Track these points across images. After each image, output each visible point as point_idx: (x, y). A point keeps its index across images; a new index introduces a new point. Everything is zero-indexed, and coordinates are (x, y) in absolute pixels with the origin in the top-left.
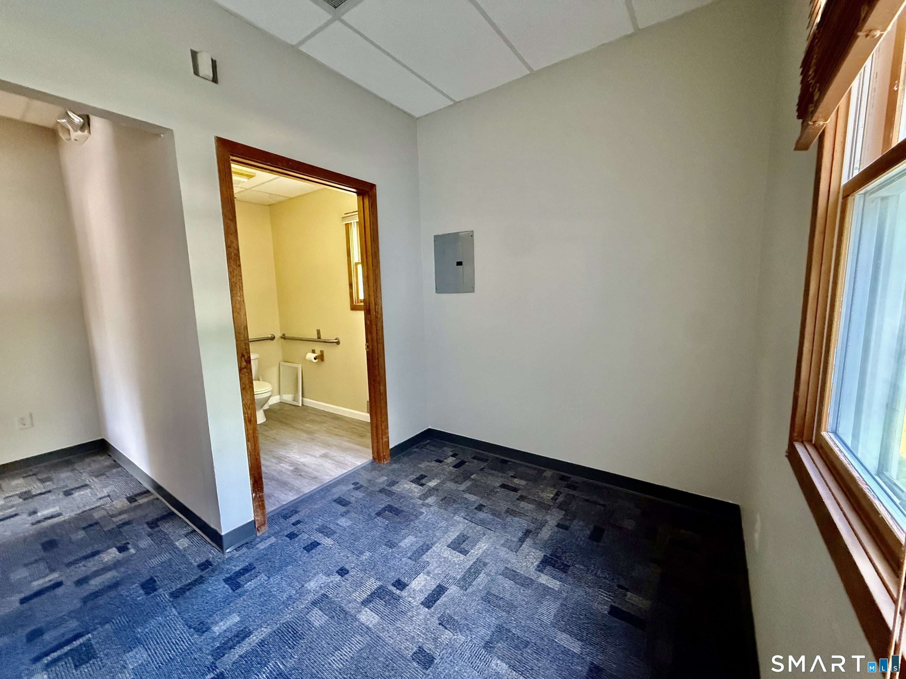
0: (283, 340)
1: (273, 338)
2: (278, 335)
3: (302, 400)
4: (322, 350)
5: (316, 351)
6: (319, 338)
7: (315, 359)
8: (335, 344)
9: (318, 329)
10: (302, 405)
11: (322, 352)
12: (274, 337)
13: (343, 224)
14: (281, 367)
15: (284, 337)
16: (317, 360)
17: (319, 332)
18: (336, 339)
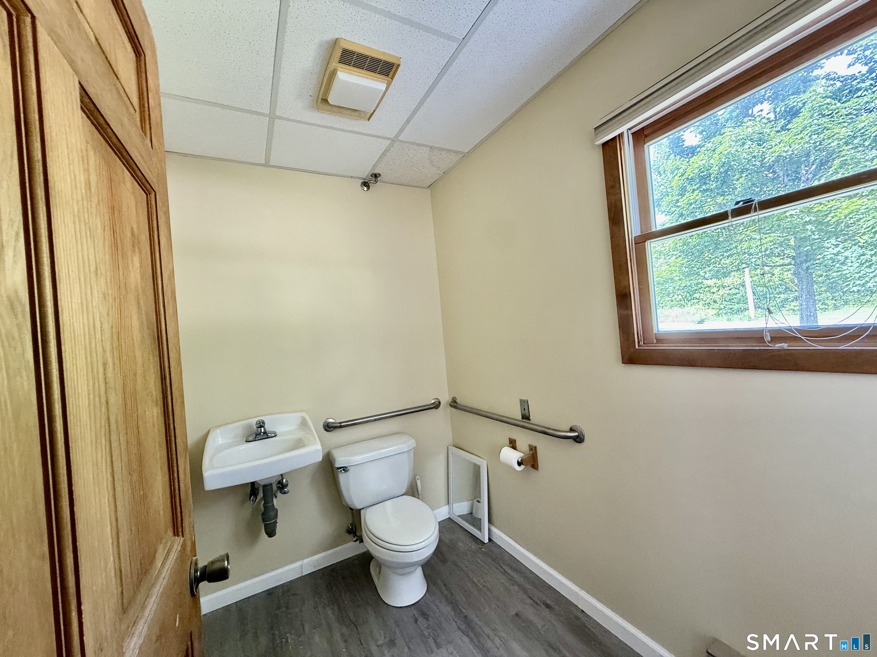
0: (454, 410)
1: (437, 405)
2: (445, 399)
3: (489, 530)
4: (534, 444)
5: (518, 445)
6: (526, 417)
7: (519, 464)
8: (571, 440)
9: (524, 398)
10: (490, 540)
11: (533, 449)
12: (440, 403)
13: (599, 146)
14: (450, 456)
15: (454, 404)
16: (522, 467)
17: (524, 404)
18: (572, 430)
